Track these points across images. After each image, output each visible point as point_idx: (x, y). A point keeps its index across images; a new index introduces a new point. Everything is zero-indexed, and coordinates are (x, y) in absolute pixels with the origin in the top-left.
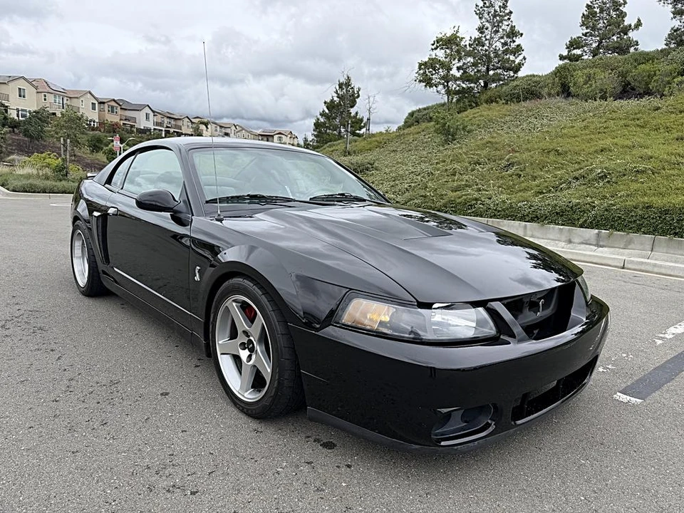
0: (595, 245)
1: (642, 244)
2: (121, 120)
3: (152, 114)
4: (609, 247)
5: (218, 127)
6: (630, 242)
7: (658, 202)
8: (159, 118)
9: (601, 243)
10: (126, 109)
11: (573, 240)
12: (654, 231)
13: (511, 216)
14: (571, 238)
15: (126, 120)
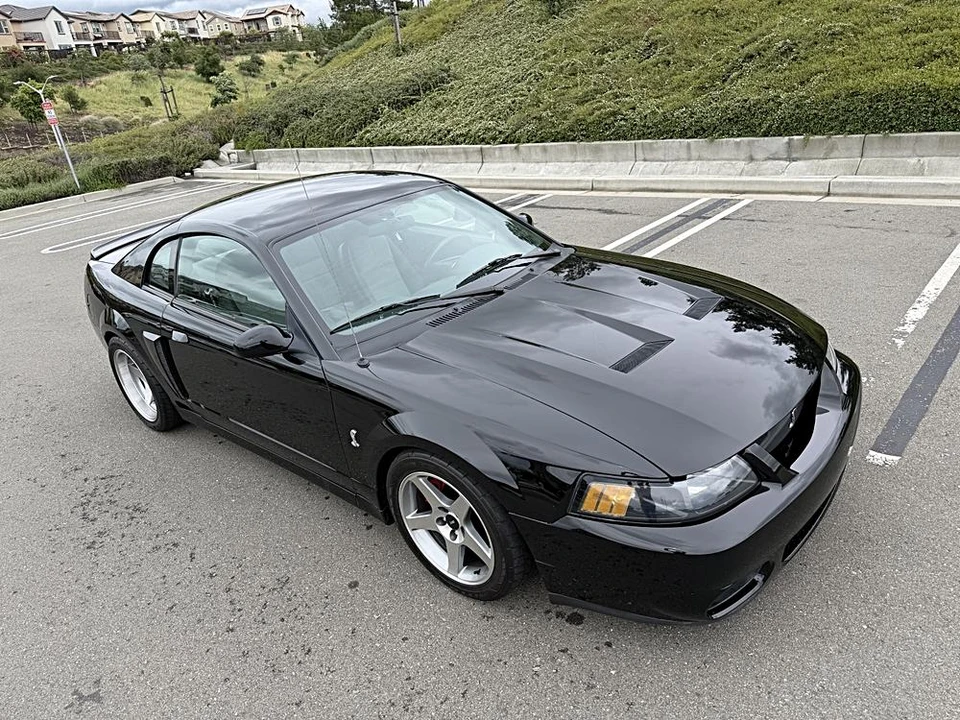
0: (786, 160)
1: (848, 149)
2: (18, 41)
3: (64, 22)
4: (805, 159)
5: (176, 22)
6: (832, 148)
7: (868, 84)
8: (78, 27)
9: (794, 156)
10: (20, 22)
11: (756, 157)
12: (864, 127)
13: (667, 132)
14: (753, 153)
15: (26, 39)
